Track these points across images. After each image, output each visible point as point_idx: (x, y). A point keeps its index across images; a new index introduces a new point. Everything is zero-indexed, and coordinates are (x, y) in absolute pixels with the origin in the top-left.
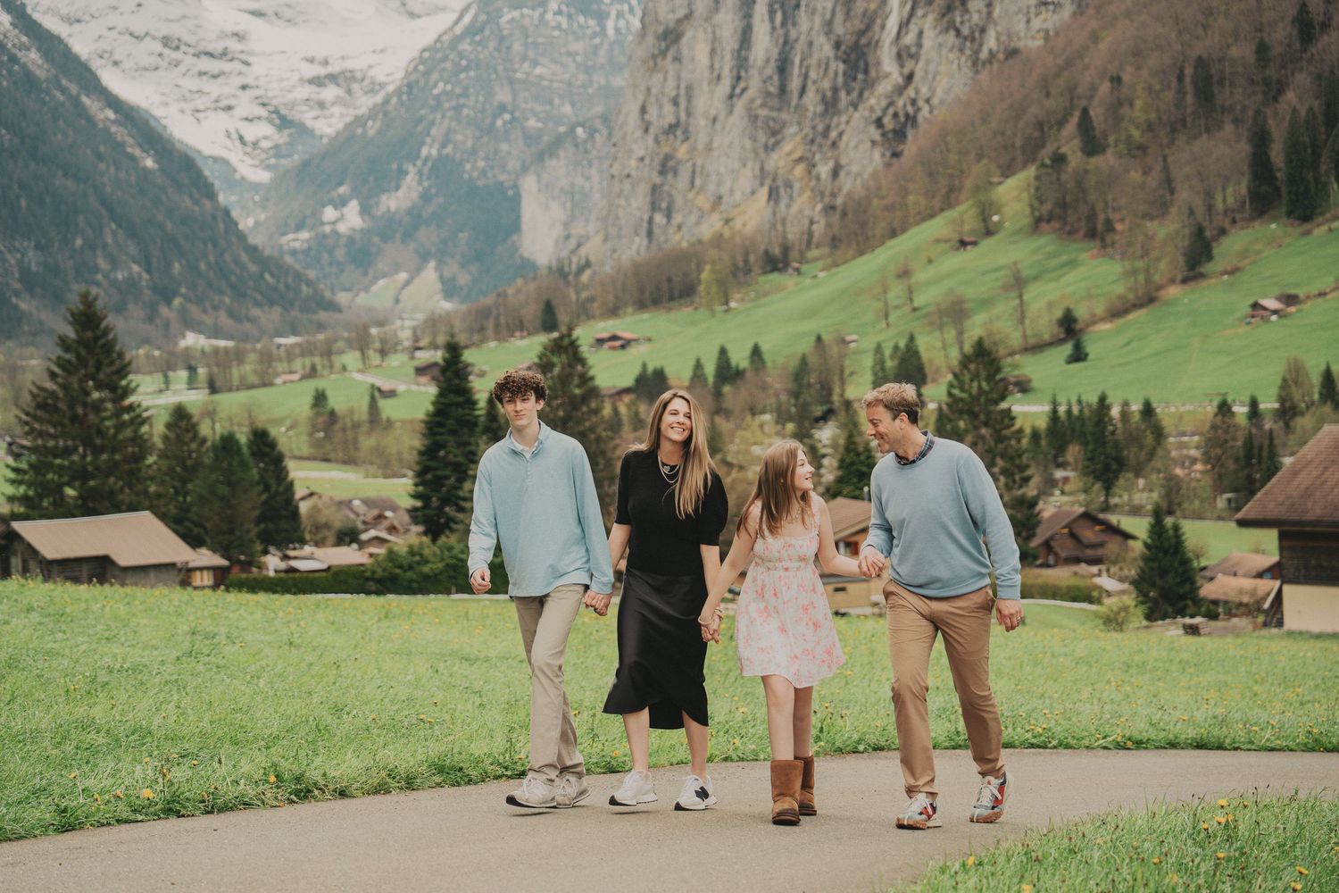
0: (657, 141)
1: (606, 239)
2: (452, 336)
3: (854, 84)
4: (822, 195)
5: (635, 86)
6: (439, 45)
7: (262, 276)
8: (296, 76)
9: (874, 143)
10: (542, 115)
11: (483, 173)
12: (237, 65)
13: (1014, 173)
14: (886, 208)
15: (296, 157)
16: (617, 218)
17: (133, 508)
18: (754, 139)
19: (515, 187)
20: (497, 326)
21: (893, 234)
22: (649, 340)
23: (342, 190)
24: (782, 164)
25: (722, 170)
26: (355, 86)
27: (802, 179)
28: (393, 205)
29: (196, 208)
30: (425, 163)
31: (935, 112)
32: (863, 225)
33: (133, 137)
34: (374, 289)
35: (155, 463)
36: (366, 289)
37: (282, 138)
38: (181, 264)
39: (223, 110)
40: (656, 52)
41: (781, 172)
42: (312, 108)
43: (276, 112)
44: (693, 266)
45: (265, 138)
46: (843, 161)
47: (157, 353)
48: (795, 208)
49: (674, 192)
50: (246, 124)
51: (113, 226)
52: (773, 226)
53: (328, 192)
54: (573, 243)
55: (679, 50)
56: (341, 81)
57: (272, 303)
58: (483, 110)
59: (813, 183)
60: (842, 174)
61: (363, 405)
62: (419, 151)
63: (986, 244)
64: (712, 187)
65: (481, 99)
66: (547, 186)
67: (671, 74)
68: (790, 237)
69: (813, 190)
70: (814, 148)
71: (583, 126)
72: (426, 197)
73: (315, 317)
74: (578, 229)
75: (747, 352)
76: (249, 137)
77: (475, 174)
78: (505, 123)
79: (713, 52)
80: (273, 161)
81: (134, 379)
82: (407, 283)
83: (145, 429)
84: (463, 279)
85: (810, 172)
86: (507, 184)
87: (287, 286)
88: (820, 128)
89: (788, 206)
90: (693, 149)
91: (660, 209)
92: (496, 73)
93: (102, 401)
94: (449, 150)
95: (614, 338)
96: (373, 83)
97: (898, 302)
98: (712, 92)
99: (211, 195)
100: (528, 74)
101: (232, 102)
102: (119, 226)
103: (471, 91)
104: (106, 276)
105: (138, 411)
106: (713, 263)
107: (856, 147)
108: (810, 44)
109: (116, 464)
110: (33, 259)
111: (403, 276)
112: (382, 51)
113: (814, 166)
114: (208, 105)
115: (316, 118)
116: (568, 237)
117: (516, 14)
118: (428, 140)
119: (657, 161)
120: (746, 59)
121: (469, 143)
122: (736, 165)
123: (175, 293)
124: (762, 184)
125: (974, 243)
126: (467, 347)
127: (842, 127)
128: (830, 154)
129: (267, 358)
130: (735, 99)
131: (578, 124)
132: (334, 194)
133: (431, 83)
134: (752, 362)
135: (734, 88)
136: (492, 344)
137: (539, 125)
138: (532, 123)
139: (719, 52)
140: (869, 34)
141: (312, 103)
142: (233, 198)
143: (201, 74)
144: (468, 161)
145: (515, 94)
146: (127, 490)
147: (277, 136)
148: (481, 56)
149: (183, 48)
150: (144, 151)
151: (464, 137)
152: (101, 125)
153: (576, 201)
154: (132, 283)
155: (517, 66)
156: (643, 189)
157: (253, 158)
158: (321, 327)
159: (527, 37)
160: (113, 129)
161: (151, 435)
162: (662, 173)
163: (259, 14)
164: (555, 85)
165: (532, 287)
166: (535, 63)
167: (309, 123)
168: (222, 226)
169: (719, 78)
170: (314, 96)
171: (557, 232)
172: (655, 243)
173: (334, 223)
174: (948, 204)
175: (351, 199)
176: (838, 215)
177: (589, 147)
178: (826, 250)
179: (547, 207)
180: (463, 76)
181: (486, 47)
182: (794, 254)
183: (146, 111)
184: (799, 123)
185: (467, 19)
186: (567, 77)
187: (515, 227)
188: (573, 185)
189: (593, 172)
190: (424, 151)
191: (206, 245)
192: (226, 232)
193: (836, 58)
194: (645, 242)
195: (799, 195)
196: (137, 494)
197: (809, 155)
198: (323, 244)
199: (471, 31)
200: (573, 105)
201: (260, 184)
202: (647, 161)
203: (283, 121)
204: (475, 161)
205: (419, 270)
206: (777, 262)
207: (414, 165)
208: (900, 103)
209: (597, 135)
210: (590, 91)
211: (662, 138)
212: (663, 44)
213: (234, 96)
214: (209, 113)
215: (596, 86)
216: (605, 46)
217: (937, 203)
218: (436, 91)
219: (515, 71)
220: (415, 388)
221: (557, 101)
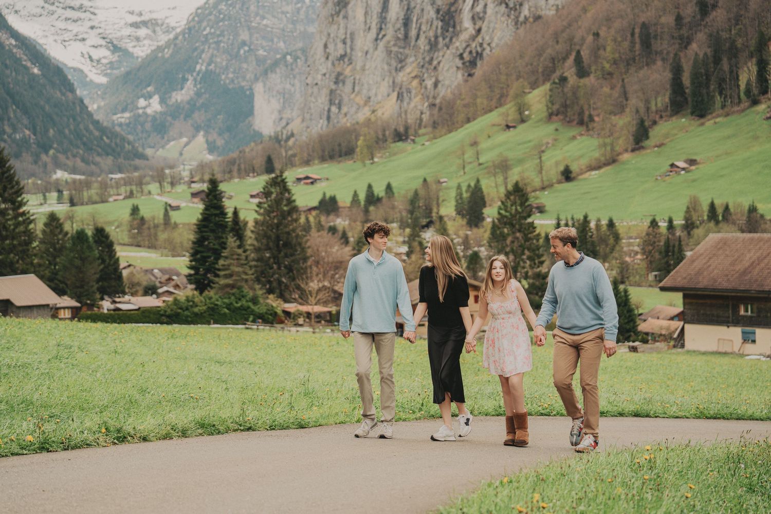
0: (333, 64)
1: (303, 121)
2: (213, 175)
3: (447, 34)
4: (428, 97)
5: (321, 32)
6: (207, 6)
7: (102, 139)
8: (123, 22)
9: (458, 68)
10: (267, 48)
11: (233, 81)
12: (88, 15)
13: (538, 87)
14: (465, 106)
15: (122, 69)
16: (310, 108)
17: (24, 272)
18: (389, 64)
19: (251, 89)
20: (239, 170)
21: (468, 120)
22: (327, 179)
23: (149, 89)
24: (405, 79)
25: (371, 82)
26: (158, 29)
27: (416, 88)
28: (179, 98)
29: (63, 98)
30: (198, 75)
31: (494, 51)
32: (451, 115)
33: (26, 55)
34: (168, 147)
35: (38, 246)
36: (163, 147)
37: (115, 58)
38: (54, 131)
39: (80, 40)
40: (334, 13)
41: (404, 84)
42: (132, 41)
43: (111, 43)
44: (353, 137)
45: (105, 58)
46: (440, 78)
47: (39, 182)
48: (412, 105)
49: (343, 95)
50: (92, 49)
51: (14, 107)
52: (400, 115)
53: (141, 90)
54: (284, 123)
55: (346, 12)
56: (149, 25)
57: (108, 154)
58: (232, 44)
59: (423, 90)
60: (440, 86)
61: (161, 214)
62: (195, 68)
63: (521, 127)
64: (365, 91)
65: (231, 37)
66: (269, 89)
67: (342, 25)
68: (409, 121)
69: (422, 95)
70: (424, 70)
71: (291, 55)
72: (198, 94)
73: (132, 163)
74: (287, 114)
75: (384, 187)
76: (95, 57)
77: (228, 81)
78: (245, 52)
79: (366, 13)
80: (109, 71)
81: (26, 197)
82: (187, 144)
83: (32, 226)
84: (220, 142)
85: (421, 84)
86: (246, 88)
87: (116, 144)
88: (427, 59)
89: (409, 104)
90: (354, 69)
91: (335, 104)
92: (240, 23)
93: (6, 209)
94: (212, 67)
95: (307, 178)
96: (168, 27)
97: (470, 160)
98: (365, 36)
99: (72, 90)
100: (259, 24)
101: (85, 36)
102: (18, 107)
103: (226, 33)
104: (9, 136)
105: (28, 216)
106: (365, 135)
107: (448, 70)
108: (423, 10)
109: (14, 246)
111: (185, 140)
112: (174, 8)
113: (424, 81)
114: (71, 38)
115: (135, 47)
116: (281, 119)
118: (200, 61)
119: (334, 75)
120: (385, 18)
121: (224, 63)
122: (379, 79)
123: (51, 147)
124: (393, 91)
125: (514, 127)
126: (221, 182)
127: (440, 58)
128: (433, 74)
129: (104, 186)
130: (379, 41)
131: (287, 54)
132: (145, 91)
133: (202, 28)
134: (387, 193)
135: (378, 34)
136: (236, 180)
137: (265, 53)
138: (261, 52)
139: (370, 13)
140: (456, 5)
141: (132, 38)
142: (85, 93)
143: (67, 19)
144: (223, 74)
145: (251, 35)
146: (20, 262)
147: (111, 57)
148: (232, 13)
149: (56, 4)
150: (33, 63)
151: (221, 60)
152: (7, 48)
153: (286, 99)
154: (25, 141)
155: (252, 19)
156: (325, 92)
157: (97, 69)
158: (136, 168)
159: (259, 2)
160: (15, 50)
161: (36, 230)
162: (336, 83)
164: (274, 30)
165: (260, 147)
166: (263, 18)
167: (131, 50)
168: (78, 108)
169: (369, 28)
170: (133, 34)
171: (275, 115)
172: (331, 123)
173: (145, 108)
174: (500, 104)
175: (154, 94)
176: (437, 109)
177: (294, 67)
178: (429, 129)
179: (269, 101)
180: (221, 24)
181: (234, 7)
182: (411, 131)
183: (34, 40)
184: (415, 56)
186: (282, 26)
187: (250, 112)
188: (284, 89)
189: (296, 82)
190: (198, 67)
191: (69, 120)
192: (81, 112)
193: (437, 18)
194: (326, 122)
195: (415, 97)
196: (27, 264)
197: (421, 75)
198: (138, 120)
200: (285, 42)
201: (102, 85)
202: (327, 76)
203: (115, 48)
204: (228, 74)
205: (194, 137)
206: (401, 136)
207: (192, 76)
208: (474, 45)
209: (299, 60)
210: (295, 34)
211: (336, 63)
212: (338, 8)
213: (86, 33)
214: (71, 42)
215: (298, 32)
216: (304, 9)
217: (494, 103)
218: (205, 33)
219: (251, 22)
220: (191, 205)
221: (275, 40)
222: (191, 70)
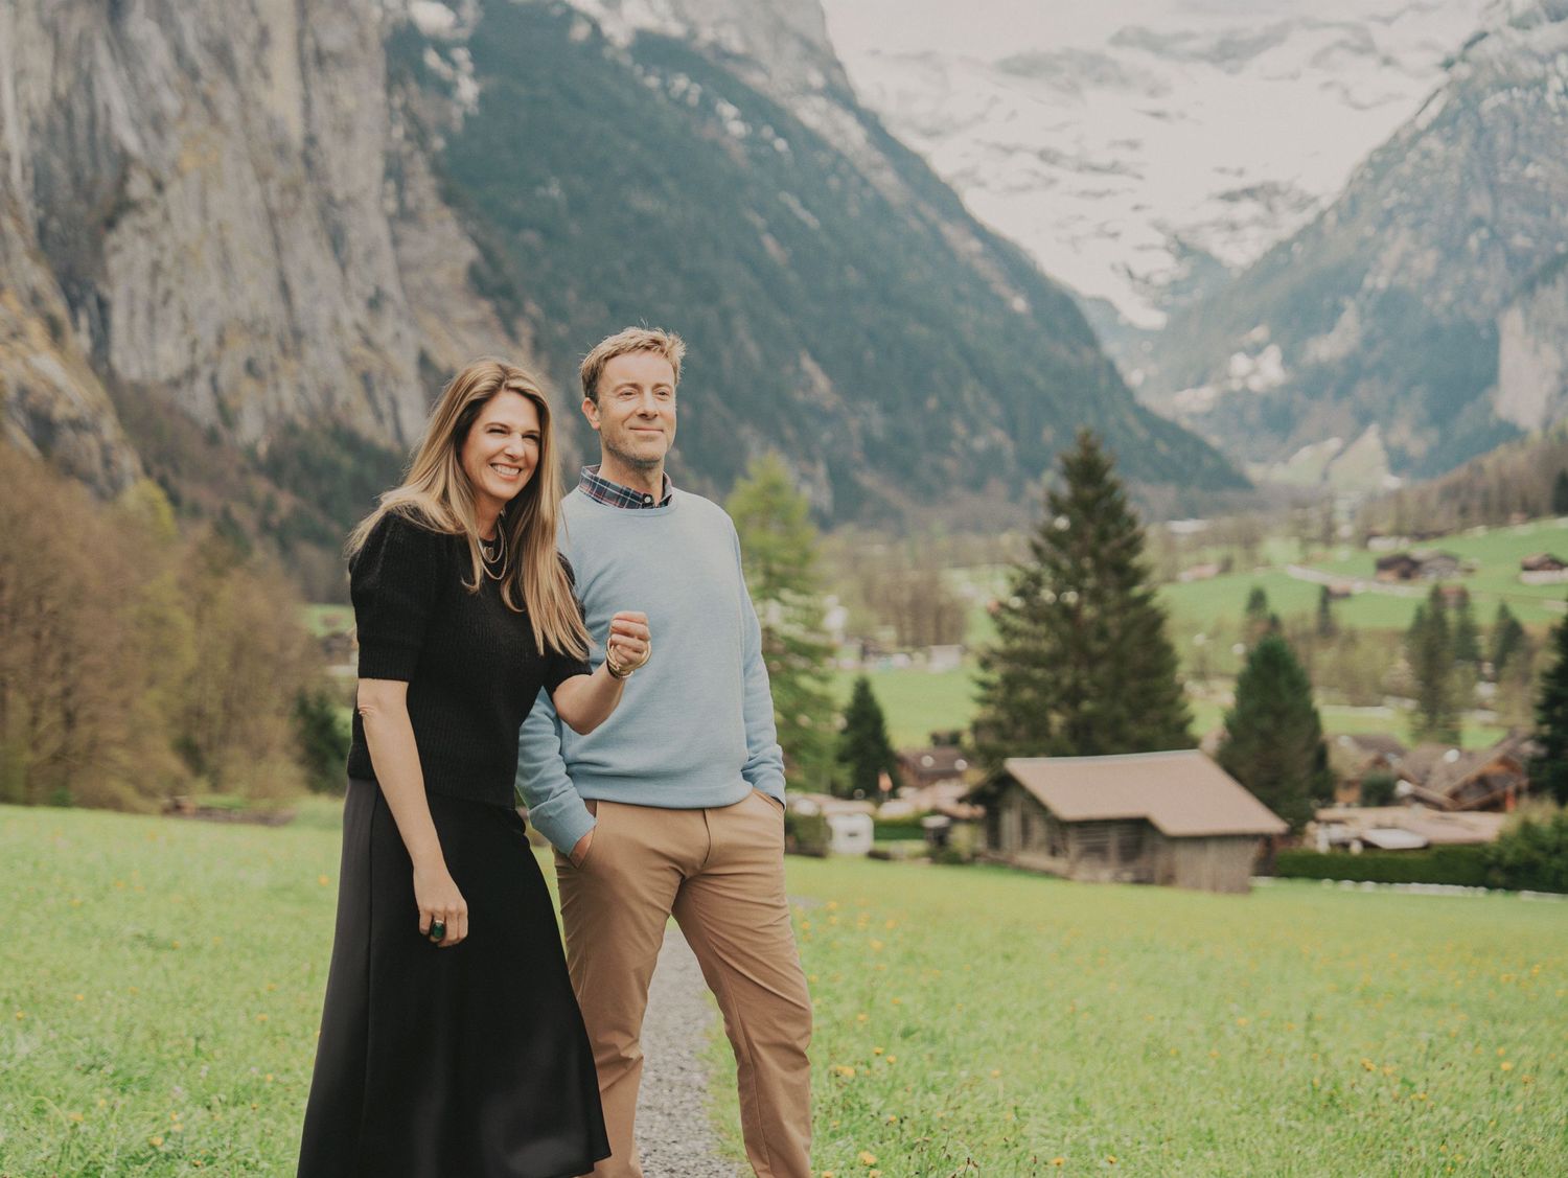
6: (1394, 143)
7: (1153, 445)
8: (1202, 191)
10: (1534, 230)
11: (1449, 308)
12: (1128, 180)
15: (1198, 293)
19: (1493, 325)
20: (1486, 508)
23: (1259, 333)
26: (1278, 202)
28: (1324, 352)
29: (1074, 358)
30: (1368, 297)
33: (1001, 271)
34: (1294, 459)
36: (1285, 460)
37: (1181, 271)
38: (1054, 430)
39: (1109, 236)
42: (1221, 231)
43: (1176, 237)
45: (1161, 271)
50: (1135, 253)
51: (974, 382)
53: (1239, 335)
56: (1260, 194)
57: (1165, 477)
58: (1451, 226)
61: (1311, 605)
62: (1361, 282)
65: (1450, 210)
66: (1538, 322)
72: (1369, 342)
73: (1220, 496)
76: (1139, 271)
77: (1438, 309)
78: (1481, 242)
80: (1168, 299)
82: (1339, 453)
84: (1417, 447)
86: (1481, 322)
87: (1184, 456)
92: (1471, 176)
94: (1403, 279)
96: (1301, 196)
99: (1091, 341)
100: (1516, 176)
101: (1120, 226)
102: (981, 382)
103: (1435, 201)
104: (962, 444)
110: (878, 424)
111: (1334, 444)
114: (1090, 231)
115: (1225, 243)
117: (1502, 98)
118: (1375, 266)
121: (1430, 270)
123: (1047, 466)
132: (1246, 338)
133: (1381, 193)
137: (1529, 243)
138: (1520, 241)
141: (1222, 225)
142: (1119, 347)
143: (1084, 194)
144: (1428, 293)
145: (1496, 203)
147: (1175, 268)
148: (1451, 154)
149: (1062, 161)
150: (1013, 288)
152: (963, 259)
154: (994, 454)
155: (1501, 166)
157: (1142, 296)
158: (1225, 508)
159: (1516, 125)
160: (978, 263)
163: (1157, 115)
164: (1554, 189)
166: (1527, 161)
167: (1216, 251)
168: (1104, 383)
170: (1225, 215)
171: (1550, 384)
173: (1244, 378)
175: (1268, 344)
179: (1536, 351)
180: (1425, 181)
181: (1457, 141)
183: (1017, 244)
185: (1434, 109)
187: (1490, 378)
190: (1368, 282)
191: (1084, 405)
192: (1109, 388)
198: (1234, 406)
199: (1437, 124)
201: (1152, 330)
203: (1183, 249)
204: (1438, 293)
205: (1355, 436)
207: (1354, 299)
213: (1123, 219)
214: (1091, 240)
218: (1388, 203)
219: (1498, 172)
220: (1376, 588)
221: (1555, 210)
222: (1353, 289)
